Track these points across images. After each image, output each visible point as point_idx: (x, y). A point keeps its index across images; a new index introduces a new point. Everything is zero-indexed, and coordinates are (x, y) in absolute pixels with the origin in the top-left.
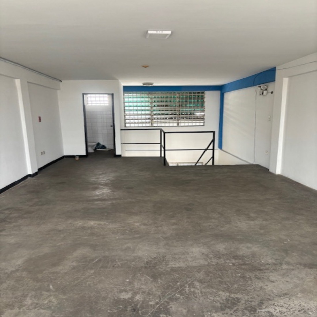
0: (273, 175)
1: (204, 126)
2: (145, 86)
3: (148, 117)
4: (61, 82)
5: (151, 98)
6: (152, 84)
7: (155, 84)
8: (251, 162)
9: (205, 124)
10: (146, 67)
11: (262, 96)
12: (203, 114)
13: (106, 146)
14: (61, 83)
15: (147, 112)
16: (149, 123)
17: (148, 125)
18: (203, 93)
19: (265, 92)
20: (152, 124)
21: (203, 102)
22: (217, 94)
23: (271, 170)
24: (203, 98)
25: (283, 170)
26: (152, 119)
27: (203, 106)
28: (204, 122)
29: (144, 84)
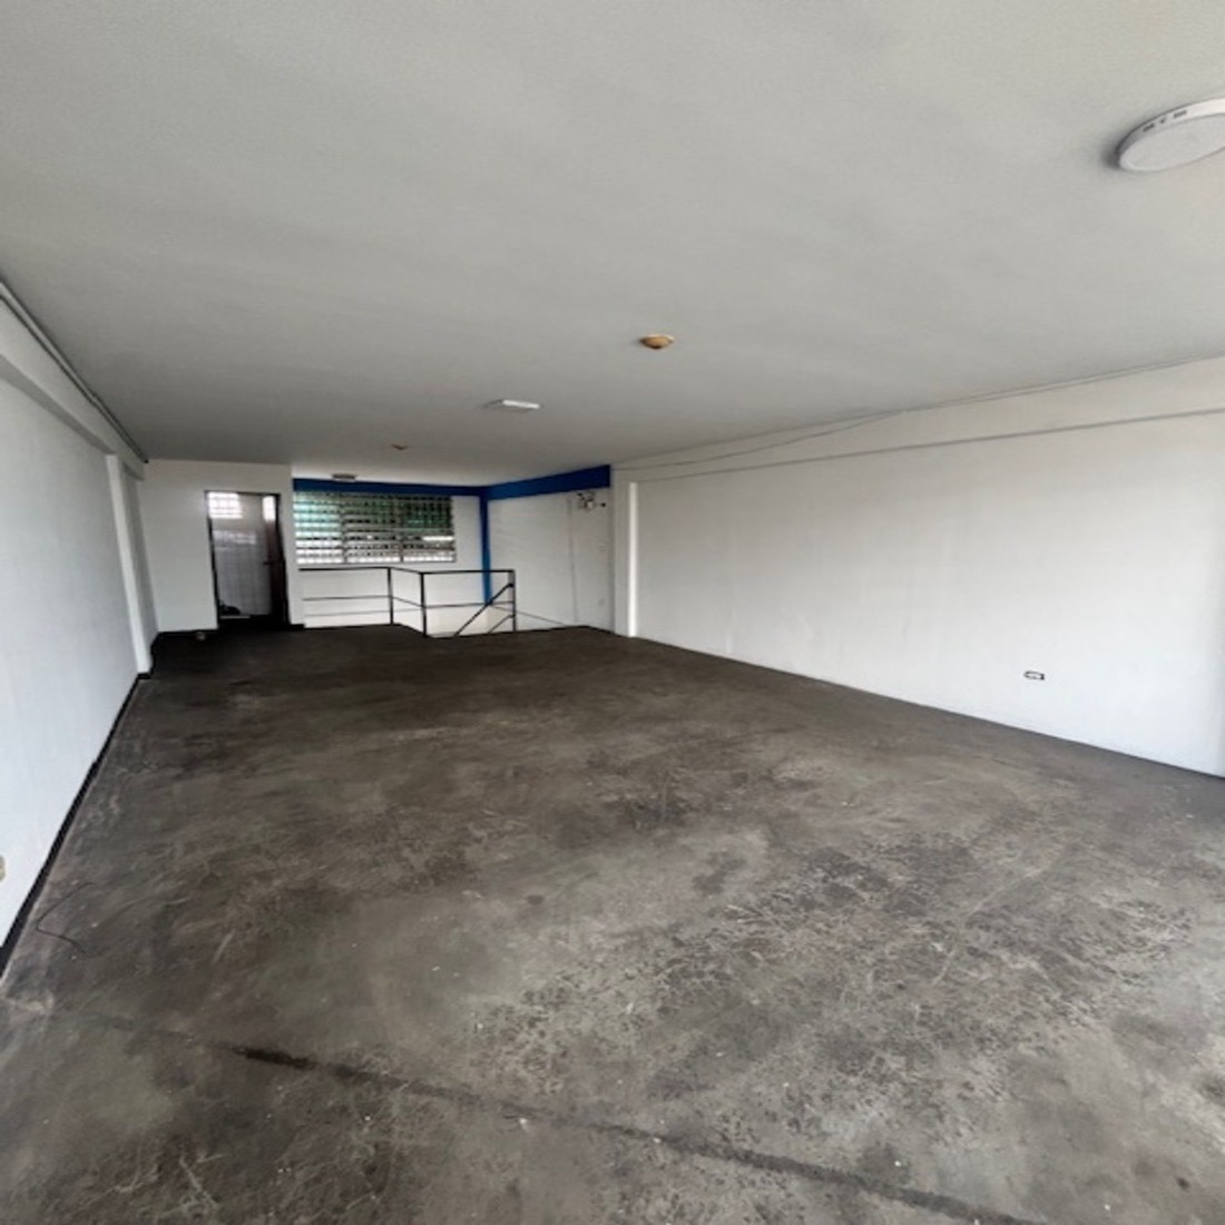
0: (625, 639)
1: (453, 562)
2: (338, 480)
3: (336, 543)
4: (147, 462)
5: (341, 506)
6: (353, 477)
7: (360, 478)
8: (568, 622)
9: (458, 557)
10: (400, 448)
11: (582, 512)
12: (449, 538)
13: (240, 607)
14: (146, 465)
15: (335, 534)
16: (338, 556)
17: (339, 560)
18: (448, 499)
19: (590, 504)
20: (346, 558)
21: (449, 517)
22: (474, 501)
23: (618, 631)
24: (448, 509)
25: (639, 629)
26: (345, 550)
27: (449, 525)
28: (454, 556)
29: (336, 476)
